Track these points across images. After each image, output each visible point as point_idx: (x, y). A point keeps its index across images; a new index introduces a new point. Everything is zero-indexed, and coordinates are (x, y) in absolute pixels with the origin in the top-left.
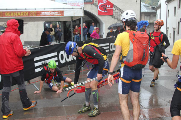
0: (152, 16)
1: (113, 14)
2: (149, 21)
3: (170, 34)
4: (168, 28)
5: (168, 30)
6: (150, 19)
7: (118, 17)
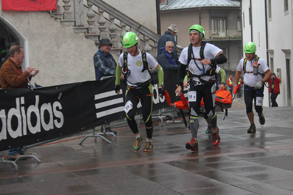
0: (231, 17)
1: (56, 5)
2: (222, 35)
3: (279, 70)
4: (272, 52)
5: (272, 59)
6: (226, 29)
7: (77, 16)
